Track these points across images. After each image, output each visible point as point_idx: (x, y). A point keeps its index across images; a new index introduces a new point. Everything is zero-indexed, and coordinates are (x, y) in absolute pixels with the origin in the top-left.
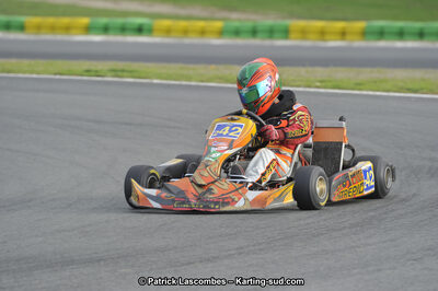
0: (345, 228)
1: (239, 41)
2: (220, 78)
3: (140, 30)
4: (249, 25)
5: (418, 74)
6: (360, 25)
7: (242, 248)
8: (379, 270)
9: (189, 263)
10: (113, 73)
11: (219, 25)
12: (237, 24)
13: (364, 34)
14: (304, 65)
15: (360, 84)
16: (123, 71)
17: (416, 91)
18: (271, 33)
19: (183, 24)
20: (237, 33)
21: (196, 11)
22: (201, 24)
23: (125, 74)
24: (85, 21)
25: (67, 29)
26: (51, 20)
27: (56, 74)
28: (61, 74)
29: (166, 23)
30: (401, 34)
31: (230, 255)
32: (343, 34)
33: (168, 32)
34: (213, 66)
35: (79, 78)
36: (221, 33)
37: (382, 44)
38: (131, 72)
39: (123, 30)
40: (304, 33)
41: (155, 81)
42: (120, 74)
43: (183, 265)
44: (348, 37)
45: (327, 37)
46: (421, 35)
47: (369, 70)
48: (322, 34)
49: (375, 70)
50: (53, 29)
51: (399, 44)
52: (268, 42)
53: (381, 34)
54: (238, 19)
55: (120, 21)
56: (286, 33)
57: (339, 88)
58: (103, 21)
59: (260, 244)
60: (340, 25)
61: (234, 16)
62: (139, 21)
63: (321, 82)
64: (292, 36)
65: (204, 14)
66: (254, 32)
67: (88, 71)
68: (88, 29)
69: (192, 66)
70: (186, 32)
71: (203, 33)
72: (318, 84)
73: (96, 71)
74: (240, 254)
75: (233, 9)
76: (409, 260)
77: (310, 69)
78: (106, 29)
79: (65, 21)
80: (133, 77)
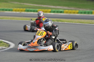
1: (82, 15)
2: (79, 22)
3: (61, 12)
4: (84, 11)
7: (86, 57)
10: (57, 21)
11: (78, 11)
12: (81, 11)
16: (59, 20)
18: (89, 13)
19: (70, 11)
20: (81, 13)
21: (73, 8)
22: (74, 11)
23: (59, 21)
24: (50, 10)
25: (46, 12)
29: (67, 11)
31: (84, 59)
33: (67, 12)
34: (77, 20)
36: (78, 13)
38: (60, 21)
39: (58, 12)
41: (66, 23)
42: (58, 21)
43: (74, 60)
52: (88, 15)
55: (57, 10)
58: (54, 10)
59: (90, 56)
61: (80, 9)
62: (61, 10)
64: (93, 14)
66: (85, 13)
68: (50, 12)
69: (73, 20)
70: (71, 13)
71: (74, 13)
74: (86, 58)
78: (54, 12)
79: (46, 10)
80: (61, 22)
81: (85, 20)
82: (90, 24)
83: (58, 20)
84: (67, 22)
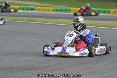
0: (93, 62)
1: (58, 13)
2: (56, 22)
3: (32, 9)
5: (107, 22)
7: (68, 66)
8: (104, 73)
9: (55, 70)
10: (28, 21)
11: (53, 8)
12: (57, 8)
15: (92, 25)
16: (31, 20)
17: (107, 27)
18: (66, 11)
19: (43, 8)
20: (57, 11)
21: (46, 5)
22: (48, 8)
24: (18, 7)
27: (13, 20)
28: (15, 21)
29: (39, 8)
31: (65, 68)
33: (39, 10)
34: (54, 19)
36: (53, 11)
39: (28, 9)
41: (39, 23)
42: (30, 21)
43: (53, 70)
46: (104, 12)
47: (94, 21)
49: (96, 21)
52: (65, 13)
55: (27, 7)
58: (23, 7)
59: (72, 65)
61: (56, 6)
62: (32, 7)
64: (71, 11)
65: (48, 6)
66: (62, 11)
67: (22, 20)
68: (19, 9)
69: (48, 19)
70: (44, 10)
71: (48, 10)
73: (24, 20)
74: (67, 68)
75: (55, 4)
76: (111, 70)
78: (23, 9)
80: (34, 22)
81: (62, 20)
82: (69, 24)
83: (29, 19)
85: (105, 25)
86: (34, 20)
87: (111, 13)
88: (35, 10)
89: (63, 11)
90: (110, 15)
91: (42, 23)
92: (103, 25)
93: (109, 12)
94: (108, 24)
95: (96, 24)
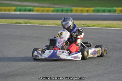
1: (59, 13)
2: (55, 24)
3: (30, 10)
4: (61, 9)
5: (110, 22)
6: (92, 9)
10: (24, 23)
11: (52, 9)
13: (94, 11)
14: (78, 20)
15: (94, 25)
16: (27, 22)
17: (110, 27)
18: (67, 11)
19: (42, 9)
20: (57, 11)
21: (46, 5)
22: (47, 9)
24: (14, 8)
25: (9, 10)
26: (4, 8)
27: (8, 23)
28: (9, 23)
29: (38, 8)
30: (104, 11)
31: (62, 73)
32: (88, 11)
33: (38, 11)
34: (52, 21)
35: (15, 24)
36: (53, 11)
37: (99, 14)
38: (29, 22)
39: (25, 10)
40: (76, 11)
41: (36, 25)
44: (89, 12)
45: (83, 12)
46: (110, 11)
47: (96, 21)
48: (82, 11)
49: (98, 21)
50: (5, 10)
51: (104, 14)
52: (66, 14)
53: (98, 11)
54: (57, 7)
55: (24, 8)
56: (72, 11)
57: (88, 26)
58: (19, 8)
59: (69, 70)
60: (87, 9)
61: (56, 6)
62: (30, 8)
63: (83, 25)
64: (73, 12)
65: (48, 6)
66: (62, 11)
67: (17, 22)
68: (15, 10)
69: (46, 21)
70: (43, 11)
71: (48, 11)
72: (82, 25)
73: (20, 22)
77: (80, 21)
78: (20, 10)
79: (9, 8)
80: (30, 24)
83: (25, 21)
84: (39, 24)
85: (109, 26)
86: (31, 22)
87: (117, 12)
88: (33, 11)
89: (64, 12)
90: (115, 14)
91: (39, 25)
92: (105, 25)
93: (115, 11)
94: (111, 24)
95: (98, 25)
